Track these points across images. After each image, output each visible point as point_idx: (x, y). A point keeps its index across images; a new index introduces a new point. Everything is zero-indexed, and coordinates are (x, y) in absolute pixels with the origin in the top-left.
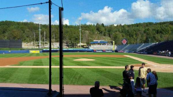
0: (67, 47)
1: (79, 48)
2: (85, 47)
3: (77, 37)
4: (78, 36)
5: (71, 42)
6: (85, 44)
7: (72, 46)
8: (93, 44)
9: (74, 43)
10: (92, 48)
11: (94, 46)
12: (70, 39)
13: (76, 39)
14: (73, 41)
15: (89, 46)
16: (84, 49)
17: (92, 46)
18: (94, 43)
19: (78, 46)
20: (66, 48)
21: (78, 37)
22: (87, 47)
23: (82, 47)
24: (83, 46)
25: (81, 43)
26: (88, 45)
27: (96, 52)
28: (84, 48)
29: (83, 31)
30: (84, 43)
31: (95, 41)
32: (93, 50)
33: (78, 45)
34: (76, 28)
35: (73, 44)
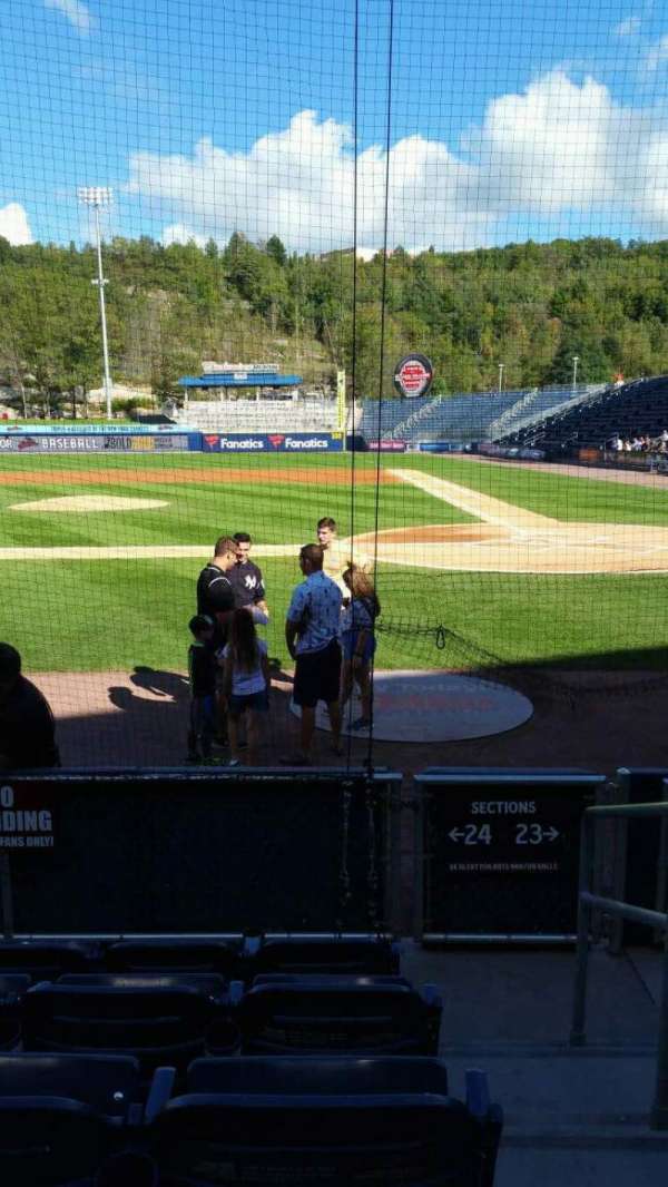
0: (11, 413)
1: (103, 421)
2: (143, 411)
3: (78, 340)
4: (89, 331)
5: (41, 376)
6: (144, 393)
7: (46, 408)
8: (199, 391)
9: (62, 381)
10: (193, 416)
11: (202, 404)
12: (30, 355)
13: (75, 353)
14: (50, 371)
15: (170, 407)
16: (132, 427)
17: (192, 406)
18: (205, 388)
19: (92, 407)
20: (5, 416)
21: (84, 334)
22: (158, 411)
23: (121, 414)
24: (127, 408)
25: (116, 380)
26: (163, 398)
27: (217, 449)
28: (135, 418)
29: (130, 290)
30: (137, 383)
31: (209, 367)
32: (202, 436)
33: (94, 396)
34: (75, 264)
35: (57, 389)
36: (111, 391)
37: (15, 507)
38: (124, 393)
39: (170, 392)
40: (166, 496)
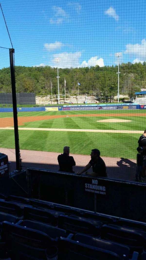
0: (98, 102)
1: (117, 103)
2: (126, 100)
3: (113, 86)
4: (115, 84)
5: (104, 94)
6: (127, 96)
7: (105, 100)
8: (140, 95)
9: (108, 95)
10: (137, 101)
11: (140, 98)
12: (102, 90)
13: (112, 89)
14: (106, 92)
15: (132, 99)
16: (123, 104)
17: (138, 99)
18: (141, 95)
19: (115, 100)
20: (96, 102)
21: (114, 84)
22: (129, 100)
23: (121, 101)
24: (122, 100)
25: (120, 94)
27: (144, 108)
28: (124, 102)
29: (125, 74)
30: (125, 94)
31: (142, 90)
32: (140, 106)
33: (115, 97)
34: (113, 70)
35: (107, 96)
36: (119, 96)
37: (98, 121)
38: (122, 96)
39: (132, 96)
40: (130, 119)
